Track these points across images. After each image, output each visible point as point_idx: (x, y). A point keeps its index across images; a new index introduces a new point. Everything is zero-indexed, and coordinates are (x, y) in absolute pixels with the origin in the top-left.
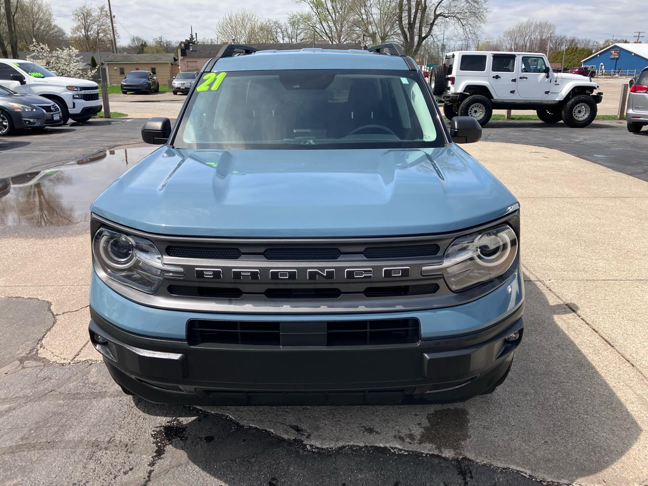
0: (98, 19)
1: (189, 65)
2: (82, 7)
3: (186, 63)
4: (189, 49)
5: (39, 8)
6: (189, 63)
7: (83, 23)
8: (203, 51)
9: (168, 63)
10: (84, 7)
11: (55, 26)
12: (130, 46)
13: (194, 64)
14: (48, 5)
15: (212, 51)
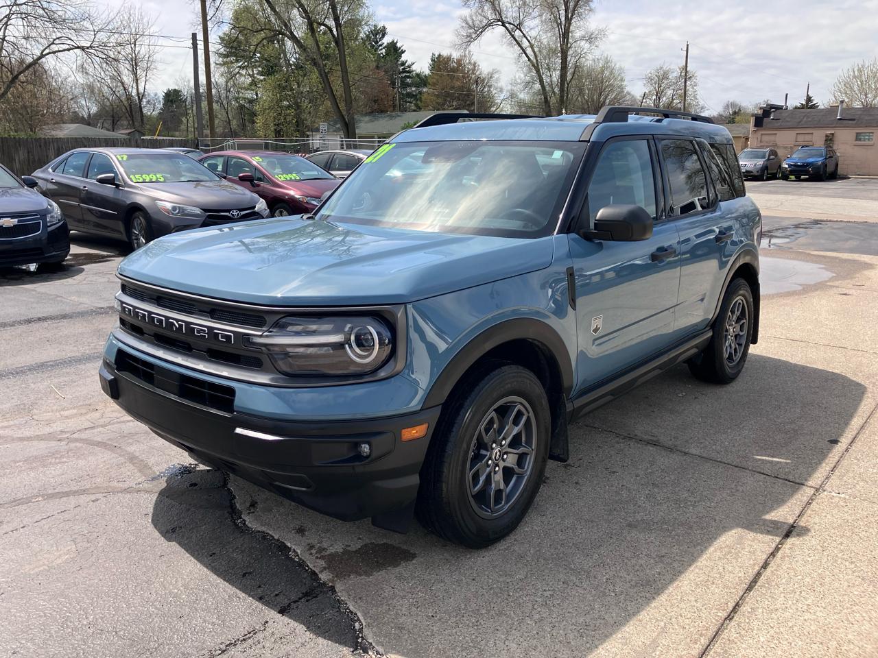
0: (675, 82)
1: (763, 140)
2: (659, 67)
3: (759, 136)
4: (769, 116)
5: (611, 73)
6: (763, 137)
7: (655, 88)
8: (789, 120)
9: (740, 137)
10: (661, 68)
11: (629, 93)
12: (721, 116)
13: (772, 138)
14: (621, 69)
15: (805, 119)
